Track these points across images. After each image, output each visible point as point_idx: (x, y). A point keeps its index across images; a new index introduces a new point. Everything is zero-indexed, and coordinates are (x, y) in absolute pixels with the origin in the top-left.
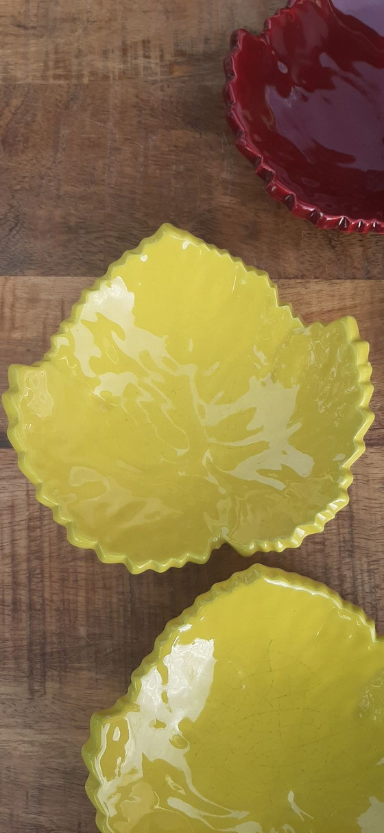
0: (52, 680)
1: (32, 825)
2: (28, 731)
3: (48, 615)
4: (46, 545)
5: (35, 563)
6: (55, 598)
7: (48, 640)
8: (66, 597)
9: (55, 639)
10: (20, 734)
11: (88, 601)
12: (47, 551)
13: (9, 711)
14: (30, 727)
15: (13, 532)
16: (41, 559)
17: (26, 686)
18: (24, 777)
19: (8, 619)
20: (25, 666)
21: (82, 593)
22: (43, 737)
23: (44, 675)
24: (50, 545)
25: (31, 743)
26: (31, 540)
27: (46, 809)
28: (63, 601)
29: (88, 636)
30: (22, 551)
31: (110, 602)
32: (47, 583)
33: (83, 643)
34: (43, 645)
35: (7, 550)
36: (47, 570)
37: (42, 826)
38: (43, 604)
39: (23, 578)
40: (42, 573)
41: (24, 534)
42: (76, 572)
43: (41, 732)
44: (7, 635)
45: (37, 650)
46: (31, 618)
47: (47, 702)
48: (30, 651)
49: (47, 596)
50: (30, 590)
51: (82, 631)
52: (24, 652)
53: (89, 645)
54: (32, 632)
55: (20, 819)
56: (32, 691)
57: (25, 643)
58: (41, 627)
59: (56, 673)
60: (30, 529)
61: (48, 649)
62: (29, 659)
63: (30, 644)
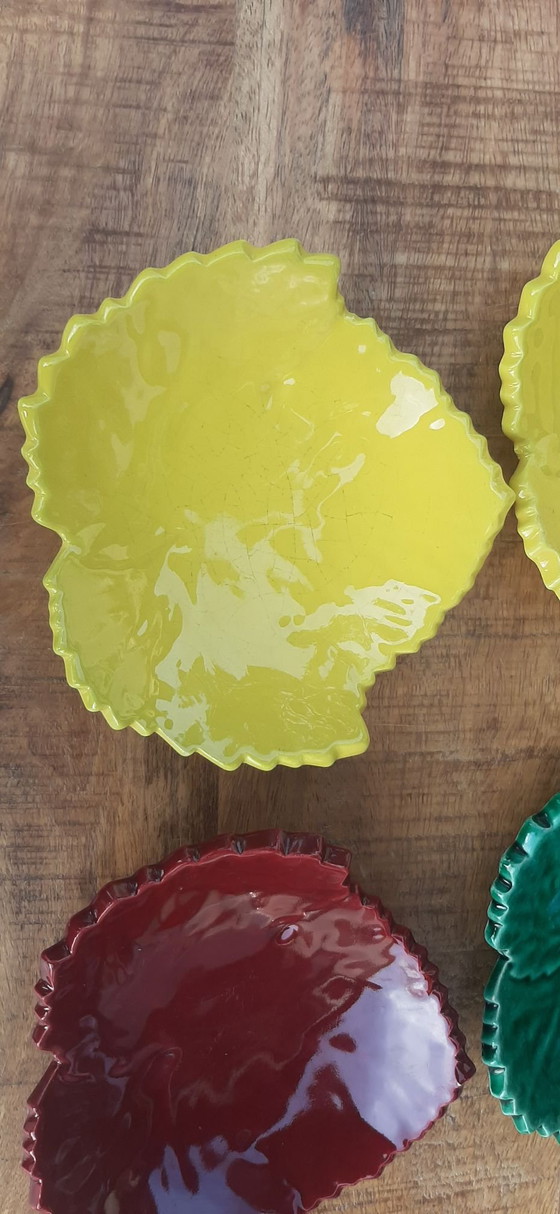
0: (339, 211)
1: (141, 164)
2: (271, 170)
3: (425, 211)
4: (516, 214)
5: (493, 198)
6: (447, 222)
7: (392, 210)
8: (447, 239)
9: (393, 218)
10: (268, 159)
11: (440, 268)
12: (507, 215)
13: (300, 145)
14: (277, 174)
15: (536, 170)
16: (498, 207)
17: (333, 172)
18: (208, 159)
19: (422, 154)
20: (360, 173)
21: (450, 262)
22: (263, 195)
23: (347, 200)
24: (515, 221)
25: (255, 175)
26: (524, 193)
27: (162, 187)
28: (441, 234)
29: (394, 266)
30: (511, 180)
31: (435, 300)
32: (466, 213)
33: (386, 259)
34: (386, 202)
35: (513, 160)
36: (484, 213)
37: (138, 179)
38: (439, 206)
39: (475, 179)
40: (480, 206)
41: (531, 185)
42: (478, 254)
43: (269, 191)
44: (402, 151)
45: (381, 192)
46: (423, 187)
47: (310, 201)
48: (379, 182)
49: (450, 211)
50: (458, 188)
51: (401, 258)
52: (377, 174)
53: (382, 267)
54: (404, 187)
55: (149, 149)
56: (326, 180)
57: (391, 175)
58: (410, 200)
59: (348, 217)
60: (538, 194)
61: (380, 208)
62: (368, 181)
63: (389, 183)
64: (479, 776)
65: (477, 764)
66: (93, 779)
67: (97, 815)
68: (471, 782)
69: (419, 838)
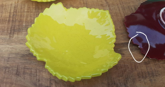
0: (16, 34)
1: (4, 67)
2: (8, 45)
3: (16, 22)
4: (18, 10)
5: (15, 13)
6: (18, 19)
7: (16, 27)
8: (21, 19)
9: (17, 26)
10: (5, 46)
11: (26, 19)
12: (18, 11)
13: (4, 41)
14: (8, 44)
15: (11, 8)
16: (16, 13)
17: (9, 36)
18: (5, 56)
19: (7, 23)
20: (9, 32)
21: (25, 18)
22: (12, 46)
23: (14, 33)
24: (19, 10)
25: (8, 48)
26: (14, 9)
27: (9, 63)
28: (20, 20)
29: (25, 25)
30: (12, 11)
31: (31, 19)
32: (17, 16)
33: (24, 27)
34: (14, 28)
35: (9, 11)
36: (17, 14)
37: (7, 67)
38: (16, 20)
39: (12, 16)
41: (13, 9)
42: (24, 14)
43: (11, 45)
44: (6, 26)
45: (13, 28)
46: (12, 23)
47: (13, 39)
48: (11, 29)
49: (17, 19)
50: (13, 18)
51: (24, 24)
52: (10, 29)
53: (25, 27)
54: (12, 25)
55: (2, 66)
56: (10, 37)
57: (10, 27)
58: (15, 24)
59: (17, 33)
60: (14, 8)
61: (15, 28)
62: (11, 30)
63: (11, 27)
64: (111, 6)
65: (109, 6)
66: (125, 64)
67: (133, 63)
68: (112, 7)
69: (123, 13)
